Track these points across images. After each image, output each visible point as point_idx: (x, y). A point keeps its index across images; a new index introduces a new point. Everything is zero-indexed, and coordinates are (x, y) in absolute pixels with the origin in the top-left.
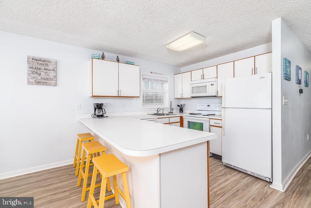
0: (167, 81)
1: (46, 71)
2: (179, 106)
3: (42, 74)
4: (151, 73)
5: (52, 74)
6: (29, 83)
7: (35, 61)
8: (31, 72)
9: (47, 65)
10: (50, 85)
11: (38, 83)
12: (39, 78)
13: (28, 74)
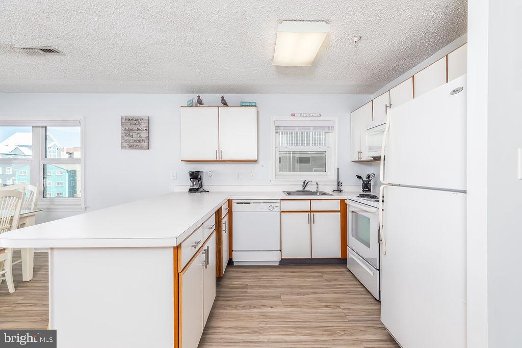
0: (333, 128)
1: (139, 132)
2: (359, 177)
3: (135, 135)
4: (293, 115)
5: (144, 135)
6: (123, 147)
7: (128, 121)
8: (124, 135)
9: (139, 124)
10: (142, 148)
11: (131, 147)
12: (132, 140)
13: (122, 137)
